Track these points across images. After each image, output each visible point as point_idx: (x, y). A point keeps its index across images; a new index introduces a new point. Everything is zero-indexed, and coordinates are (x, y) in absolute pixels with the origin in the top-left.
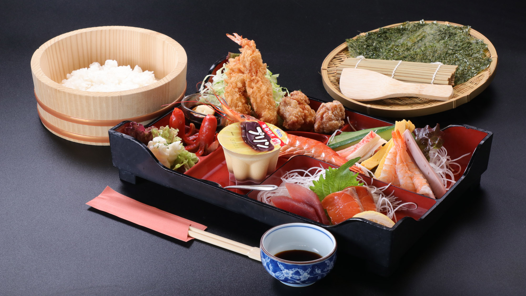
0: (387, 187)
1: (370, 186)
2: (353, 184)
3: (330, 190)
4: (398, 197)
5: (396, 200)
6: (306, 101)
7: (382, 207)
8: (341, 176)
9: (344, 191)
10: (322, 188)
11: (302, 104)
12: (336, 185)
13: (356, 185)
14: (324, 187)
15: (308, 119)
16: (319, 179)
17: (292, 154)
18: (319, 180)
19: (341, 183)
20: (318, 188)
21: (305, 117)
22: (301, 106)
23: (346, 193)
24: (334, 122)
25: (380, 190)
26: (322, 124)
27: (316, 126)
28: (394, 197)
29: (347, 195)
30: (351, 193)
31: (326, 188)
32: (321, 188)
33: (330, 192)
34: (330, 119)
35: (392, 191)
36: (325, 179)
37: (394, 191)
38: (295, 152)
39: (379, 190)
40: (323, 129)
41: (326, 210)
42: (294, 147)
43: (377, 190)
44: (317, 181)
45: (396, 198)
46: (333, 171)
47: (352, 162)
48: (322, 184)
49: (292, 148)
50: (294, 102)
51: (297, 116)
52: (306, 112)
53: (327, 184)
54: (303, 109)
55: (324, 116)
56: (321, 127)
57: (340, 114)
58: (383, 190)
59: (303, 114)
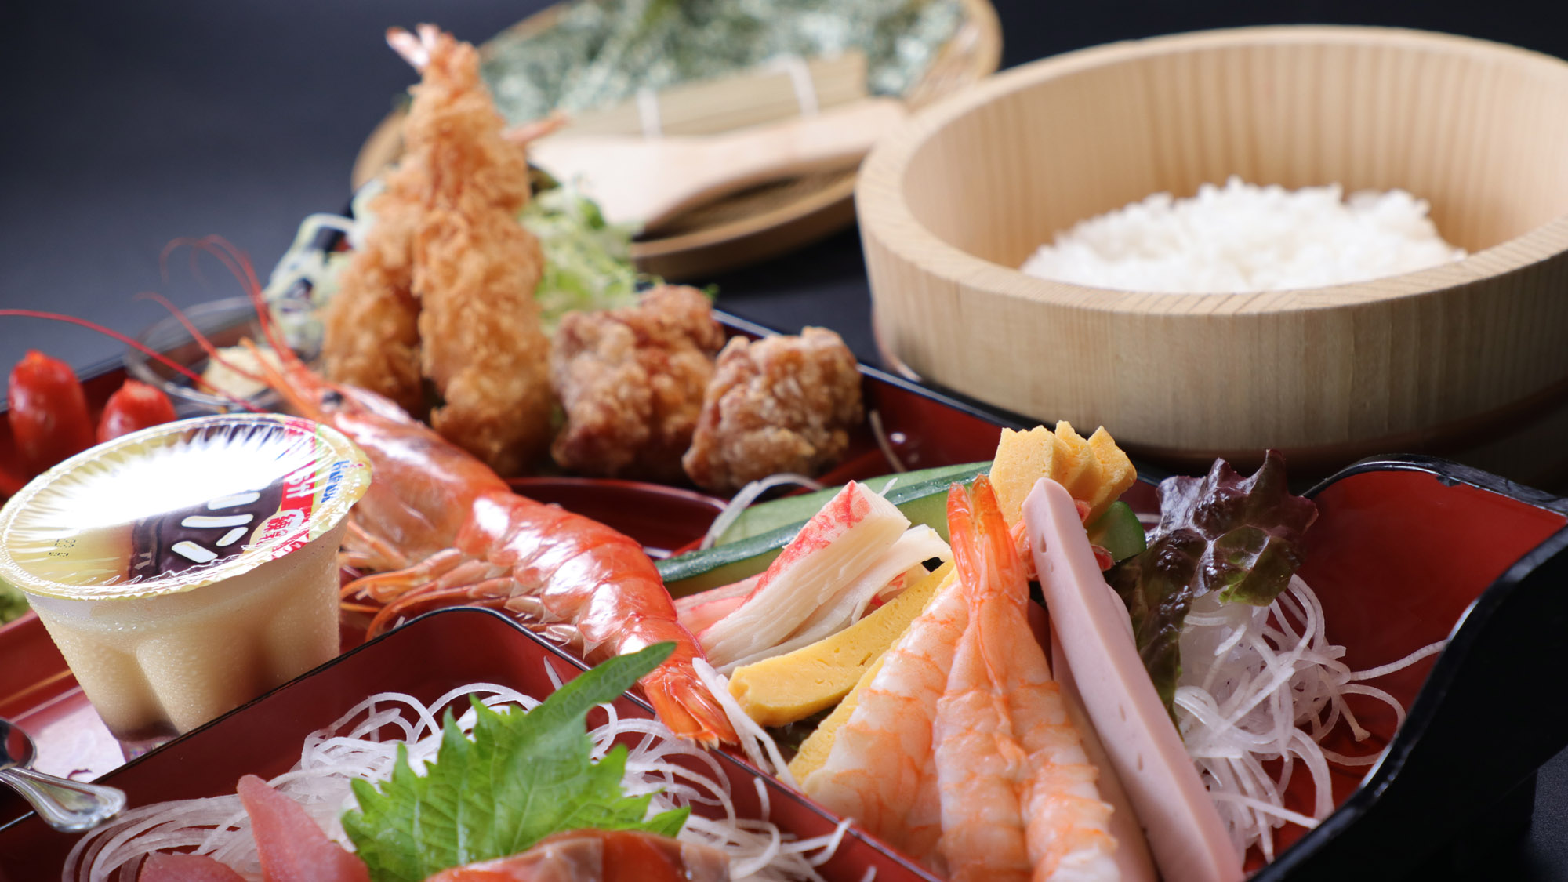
0: (832, 842)
1: (754, 824)
2: (610, 812)
3: (456, 843)
6: (693, 334)
8: (538, 761)
9: (514, 863)
10: (411, 827)
11: (664, 345)
12: (502, 818)
13: (631, 821)
14: (423, 824)
15: (674, 422)
16: (394, 777)
18: (389, 780)
19: (533, 805)
20: (390, 831)
21: (657, 409)
22: (651, 355)
23: (519, 875)
24: (773, 437)
25: (808, 854)
26: (717, 444)
27: (690, 458)
31: (432, 827)
32: (404, 826)
33: (455, 851)
34: (752, 421)
35: (865, 872)
36: (420, 771)
37: (872, 873)
39: (800, 858)
40: (727, 469)
42: (483, 559)
43: (781, 854)
44: (383, 786)
46: (500, 724)
48: (413, 803)
49: (472, 566)
50: (614, 335)
51: (610, 401)
52: (664, 383)
53: (444, 808)
54: (652, 371)
55: (725, 402)
56: (713, 460)
57: (823, 394)
58: (820, 859)
59: (645, 393)
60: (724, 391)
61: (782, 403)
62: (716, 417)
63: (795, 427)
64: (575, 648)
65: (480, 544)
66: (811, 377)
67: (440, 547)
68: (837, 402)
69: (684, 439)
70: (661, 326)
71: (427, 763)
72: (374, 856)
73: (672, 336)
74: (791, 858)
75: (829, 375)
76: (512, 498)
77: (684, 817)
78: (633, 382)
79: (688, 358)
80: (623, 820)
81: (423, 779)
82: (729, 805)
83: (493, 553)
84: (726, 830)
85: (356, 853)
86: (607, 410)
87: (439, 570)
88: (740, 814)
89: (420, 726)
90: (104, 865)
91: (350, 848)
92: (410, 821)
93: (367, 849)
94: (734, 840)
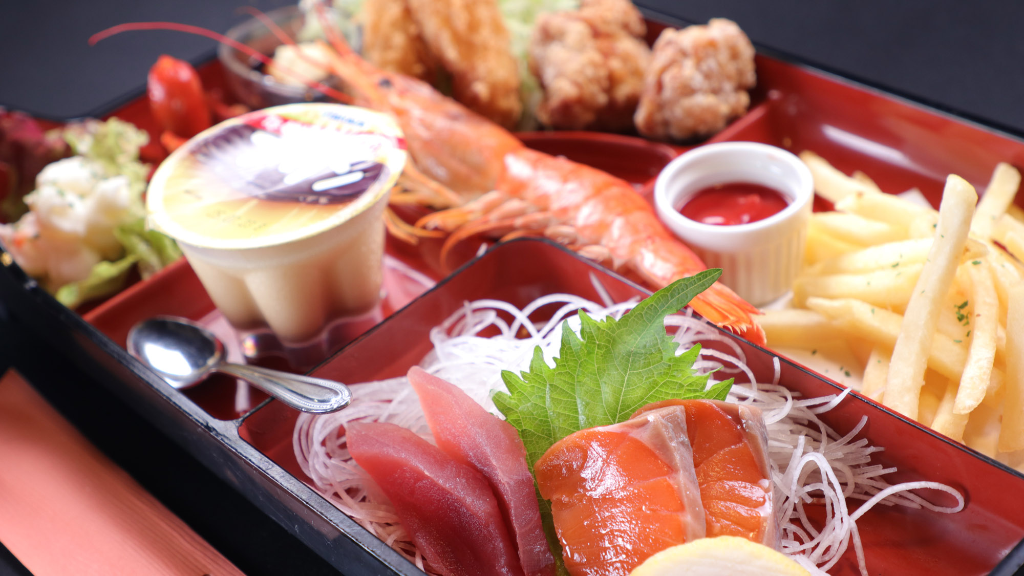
0: (836, 400)
1: (767, 386)
2: (681, 386)
3: (577, 412)
4: (881, 449)
5: (875, 459)
6: (626, 27)
7: (809, 489)
8: (629, 354)
9: (627, 426)
10: (544, 402)
11: (609, 36)
12: (607, 393)
13: (695, 391)
14: (552, 399)
15: (623, 92)
16: (531, 368)
17: (511, 229)
18: (528, 371)
19: (628, 384)
20: (529, 404)
21: (612, 81)
22: (604, 44)
23: (635, 434)
24: (702, 101)
25: (809, 407)
26: (660, 106)
27: (640, 117)
28: (867, 446)
29: (639, 446)
30: (658, 436)
31: (559, 401)
32: (539, 402)
33: (577, 419)
34: (688, 91)
35: (858, 421)
36: (552, 365)
37: (865, 419)
38: (519, 222)
39: (806, 409)
40: (666, 123)
41: (549, 502)
42: (522, 199)
43: (793, 408)
44: (524, 374)
45: (872, 449)
47: (683, 290)
48: (545, 386)
49: (514, 205)
50: (576, 31)
51: (580, 79)
52: (615, 64)
53: (565, 388)
54: (607, 54)
55: (667, 78)
56: (658, 117)
57: (731, 68)
58: (822, 410)
59: (603, 73)
60: (664, 69)
61: (708, 76)
62: (660, 86)
63: (716, 92)
64: (607, 263)
65: (518, 189)
66: (724, 56)
67: (486, 190)
68: (740, 73)
69: (633, 103)
70: (606, 22)
71: (555, 359)
72: (517, 422)
73: (614, 29)
74: (799, 409)
75: (735, 55)
76: (533, 155)
77: (729, 386)
78: (595, 65)
79: (629, 46)
80: (690, 391)
81: (554, 370)
82: (751, 375)
83: (530, 194)
84: (751, 391)
85: (506, 420)
86: (577, 85)
87: (489, 209)
88: (759, 380)
89: (516, 326)
90: (320, 432)
91: (502, 417)
92: (543, 398)
93: (513, 417)
94: (757, 398)
